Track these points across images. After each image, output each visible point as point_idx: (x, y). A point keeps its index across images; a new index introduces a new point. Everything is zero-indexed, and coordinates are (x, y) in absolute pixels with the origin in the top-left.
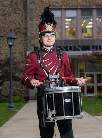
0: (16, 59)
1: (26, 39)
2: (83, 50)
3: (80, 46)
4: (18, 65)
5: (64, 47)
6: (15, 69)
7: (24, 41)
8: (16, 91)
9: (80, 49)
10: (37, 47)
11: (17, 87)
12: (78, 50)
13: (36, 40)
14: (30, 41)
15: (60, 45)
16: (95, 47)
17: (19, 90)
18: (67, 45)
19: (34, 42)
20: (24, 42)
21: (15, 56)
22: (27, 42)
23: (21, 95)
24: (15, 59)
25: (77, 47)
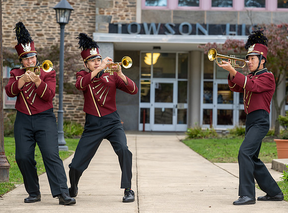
0: (70, 48)
1: (92, 5)
2: (210, 34)
3: (204, 26)
4: (75, 60)
5: (171, 26)
6: (69, 69)
7: (88, 10)
8: (69, 116)
9: (206, 32)
10: (115, 23)
11: (71, 107)
12: (201, 33)
13: (114, 8)
14: (102, 10)
15: (164, 22)
16: (237, 29)
17: (75, 113)
18: (178, 21)
19: (110, 13)
20: (89, 12)
21: (69, 42)
22: (95, 12)
23: (80, 124)
24: (68, 47)
25: (198, 26)
